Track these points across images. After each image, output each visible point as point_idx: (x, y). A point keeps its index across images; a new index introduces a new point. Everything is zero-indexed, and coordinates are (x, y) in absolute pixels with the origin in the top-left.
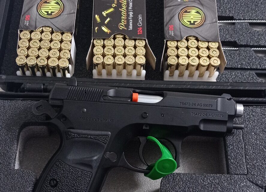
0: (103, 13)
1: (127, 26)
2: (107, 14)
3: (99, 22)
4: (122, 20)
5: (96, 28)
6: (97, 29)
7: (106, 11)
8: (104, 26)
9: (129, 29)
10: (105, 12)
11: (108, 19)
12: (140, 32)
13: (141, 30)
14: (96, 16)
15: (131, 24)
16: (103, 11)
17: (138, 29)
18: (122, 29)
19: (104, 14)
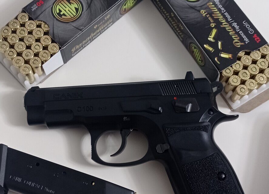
0: (209, 39)
1: (241, 40)
2: (214, 38)
3: (213, 51)
4: (233, 36)
5: (216, 59)
6: (218, 59)
7: (211, 35)
8: (221, 53)
9: (246, 43)
10: (210, 38)
11: (220, 43)
12: (258, 40)
13: (256, 37)
14: (205, 46)
15: (244, 37)
16: (208, 37)
17: (253, 37)
18: (239, 46)
19: (211, 39)
